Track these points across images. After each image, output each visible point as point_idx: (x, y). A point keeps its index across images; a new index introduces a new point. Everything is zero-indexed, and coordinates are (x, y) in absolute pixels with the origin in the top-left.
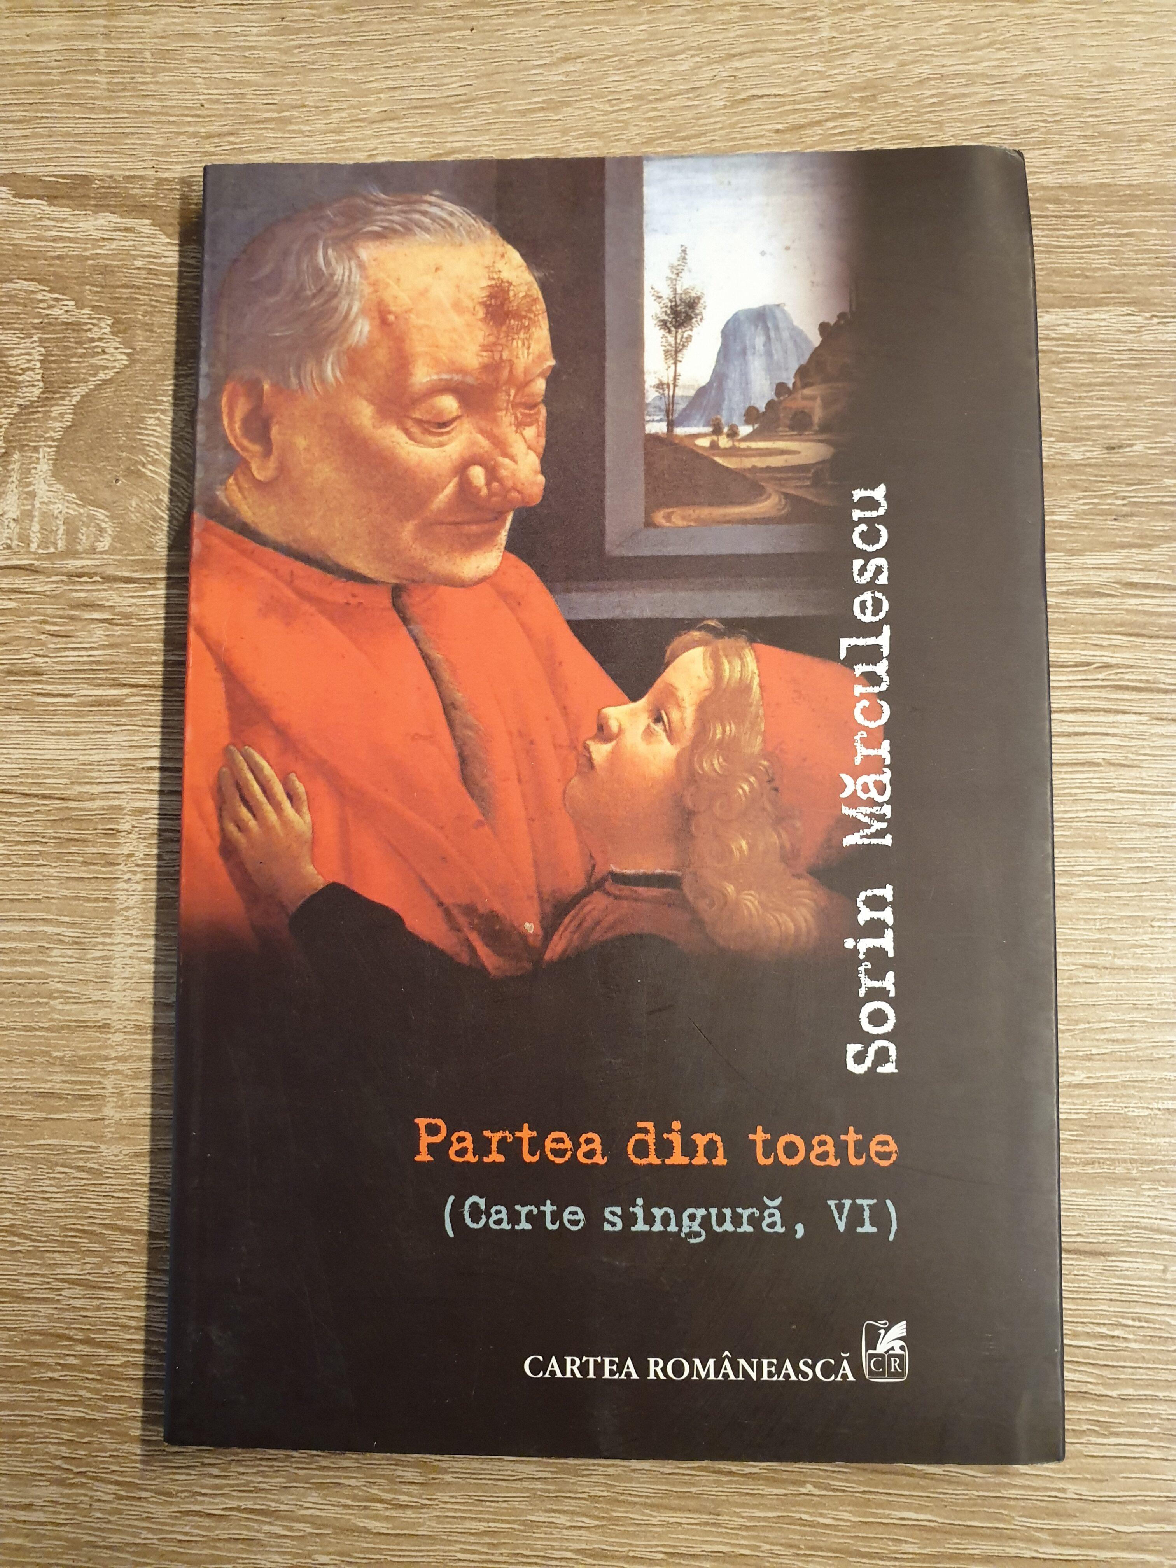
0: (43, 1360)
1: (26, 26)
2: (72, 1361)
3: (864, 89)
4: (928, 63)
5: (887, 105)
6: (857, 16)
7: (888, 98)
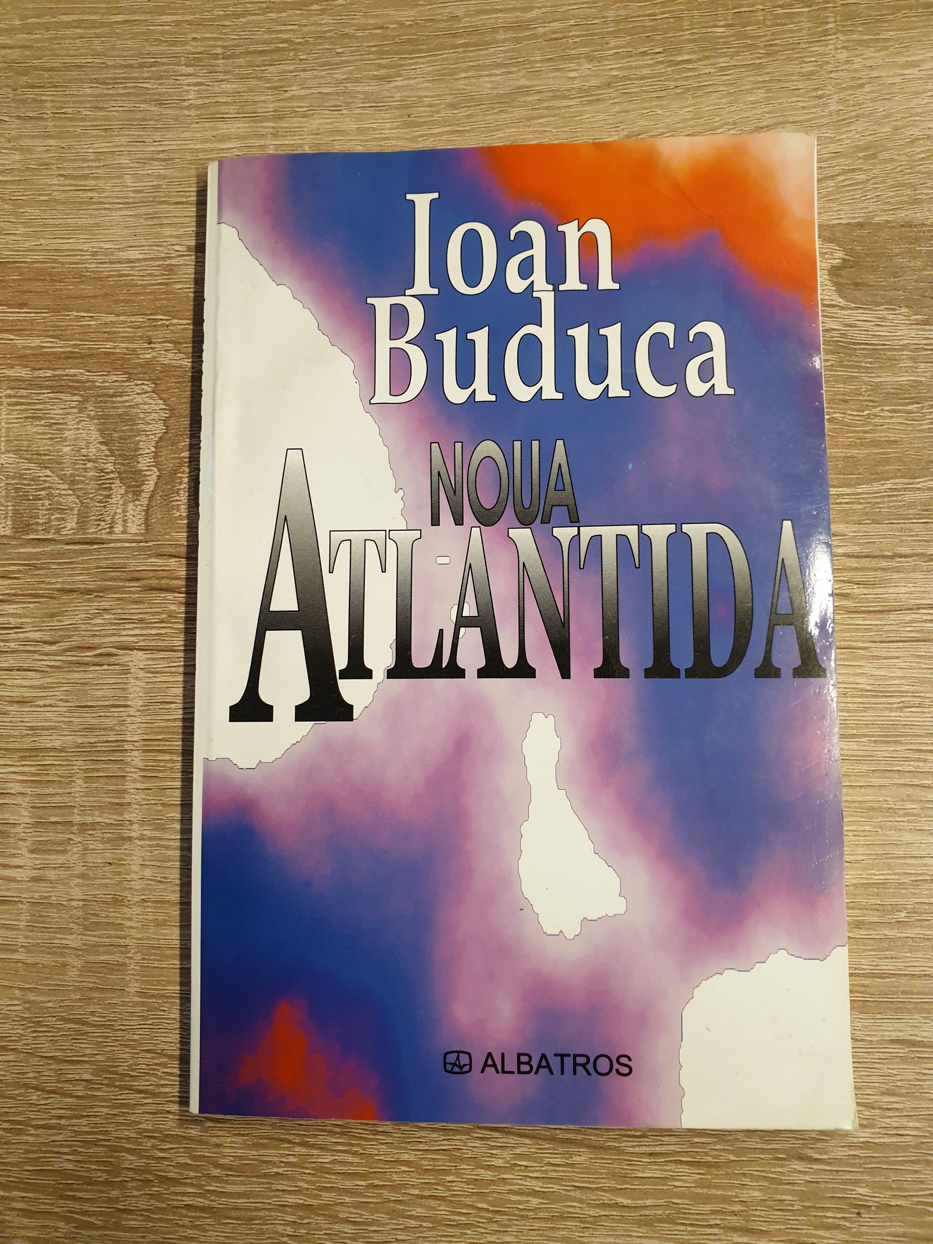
0: (270, 1159)
1: (212, 129)
2: (292, 1159)
3: (867, 149)
4: (916, 126)
5: (885, 161)
6: (858, 92)
7: (886, 155)
